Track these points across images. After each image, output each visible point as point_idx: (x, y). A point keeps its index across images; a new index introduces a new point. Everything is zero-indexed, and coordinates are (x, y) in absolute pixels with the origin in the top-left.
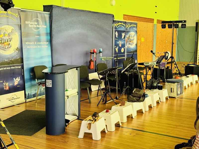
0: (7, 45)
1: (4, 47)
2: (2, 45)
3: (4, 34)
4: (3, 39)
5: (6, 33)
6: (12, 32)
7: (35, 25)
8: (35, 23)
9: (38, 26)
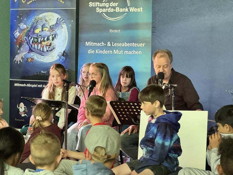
0: (47, 45)
1: (41, 49)
2: (38, 46)
3: (42, 27)
4: (40, 35)
5: (47, 26)
6: (57, 24)
7: (112, 7)
8: (112, 4)
9: (118, 10)
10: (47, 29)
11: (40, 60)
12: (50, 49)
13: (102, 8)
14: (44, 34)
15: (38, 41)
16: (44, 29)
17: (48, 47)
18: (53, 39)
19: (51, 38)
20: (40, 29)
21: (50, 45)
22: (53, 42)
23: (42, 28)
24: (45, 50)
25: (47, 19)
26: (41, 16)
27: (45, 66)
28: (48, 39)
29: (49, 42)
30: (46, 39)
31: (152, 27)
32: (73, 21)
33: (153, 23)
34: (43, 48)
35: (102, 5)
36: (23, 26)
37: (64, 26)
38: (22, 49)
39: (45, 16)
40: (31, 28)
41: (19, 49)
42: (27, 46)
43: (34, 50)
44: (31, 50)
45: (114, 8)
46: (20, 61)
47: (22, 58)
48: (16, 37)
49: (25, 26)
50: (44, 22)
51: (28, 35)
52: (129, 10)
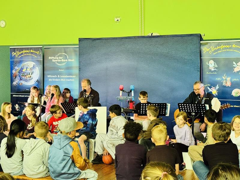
1: (26, 79)
2: (24, 77)
4: (25, 72)
5: (29, 68)
6: (34, 67)
7: (60, 59)
8: (60, 58)
9: (62, 60)
10: (29, 70)
11: (26, 84)
12: (30, 79)
13: (55, 59)
14: (27, 72)
15: (24, 75)
16: (27, 69)
17: (29, 78)
18: (32, 74)
19: (31, 73)
20: (25, 70)
21: (30, 77)
22: (32, 76)
23: (26, 69)
24: (28, 79)
25: (29, 65)
26: (26, 63)
27: (28, 87)
28: (29, 74)
29: (30, 75)
30: (28, 74)
31: (79, 68)
32: (42, 66)
33: (79, 66)
34: (27, 78)
35: (55, 58)
36: (16, 68)
37: (37, 68)
38: (16, 79)
39: (27, 63)
40: (21, 69)
41: (15, 79)
42: (19, 77)
43: (22, 79)
44: (21, 79)
45: (61, 59)
46: (16, 85)
47: (17, 83)
48: (13, 73)
49: (18, 68)
50: (27, 66)
51: (19, 72)
52: (68, 60)
